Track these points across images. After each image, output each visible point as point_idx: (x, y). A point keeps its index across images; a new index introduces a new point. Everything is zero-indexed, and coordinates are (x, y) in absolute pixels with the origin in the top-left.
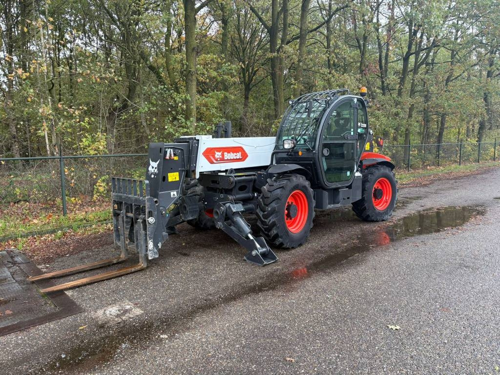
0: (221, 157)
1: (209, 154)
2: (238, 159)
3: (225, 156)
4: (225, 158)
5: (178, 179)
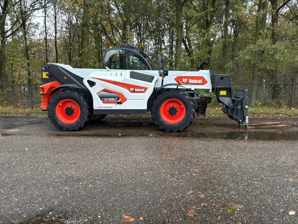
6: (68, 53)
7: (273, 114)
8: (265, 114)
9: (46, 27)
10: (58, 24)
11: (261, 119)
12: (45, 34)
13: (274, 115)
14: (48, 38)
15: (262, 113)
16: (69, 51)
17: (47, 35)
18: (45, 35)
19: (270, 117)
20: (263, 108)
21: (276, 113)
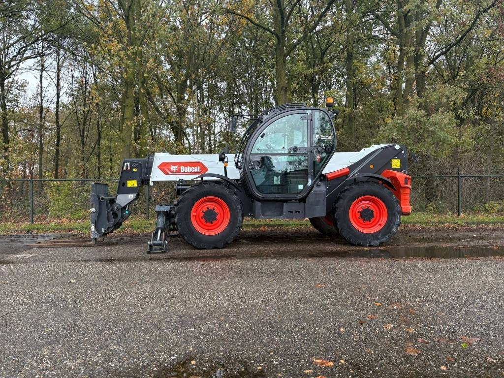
0: (177, 170)
1: (164, 167)
2: (196, 172)
3: (181, 169)
4: (181, 171)
5: (136, 185)
6: (80, 131)
7: (435, 223)
8: (424, 223)
9: (42, 87)
10: (62, 84)
11: (419, 231)
12: (40, 98)
13: (437, 224)
14: (45, 105)
15: (418, 222)
16: (81, 127)
17: (43, 101)
18: (40, 100)
19: (432, 228)
20: (418, 214)
21: (439, 222)
